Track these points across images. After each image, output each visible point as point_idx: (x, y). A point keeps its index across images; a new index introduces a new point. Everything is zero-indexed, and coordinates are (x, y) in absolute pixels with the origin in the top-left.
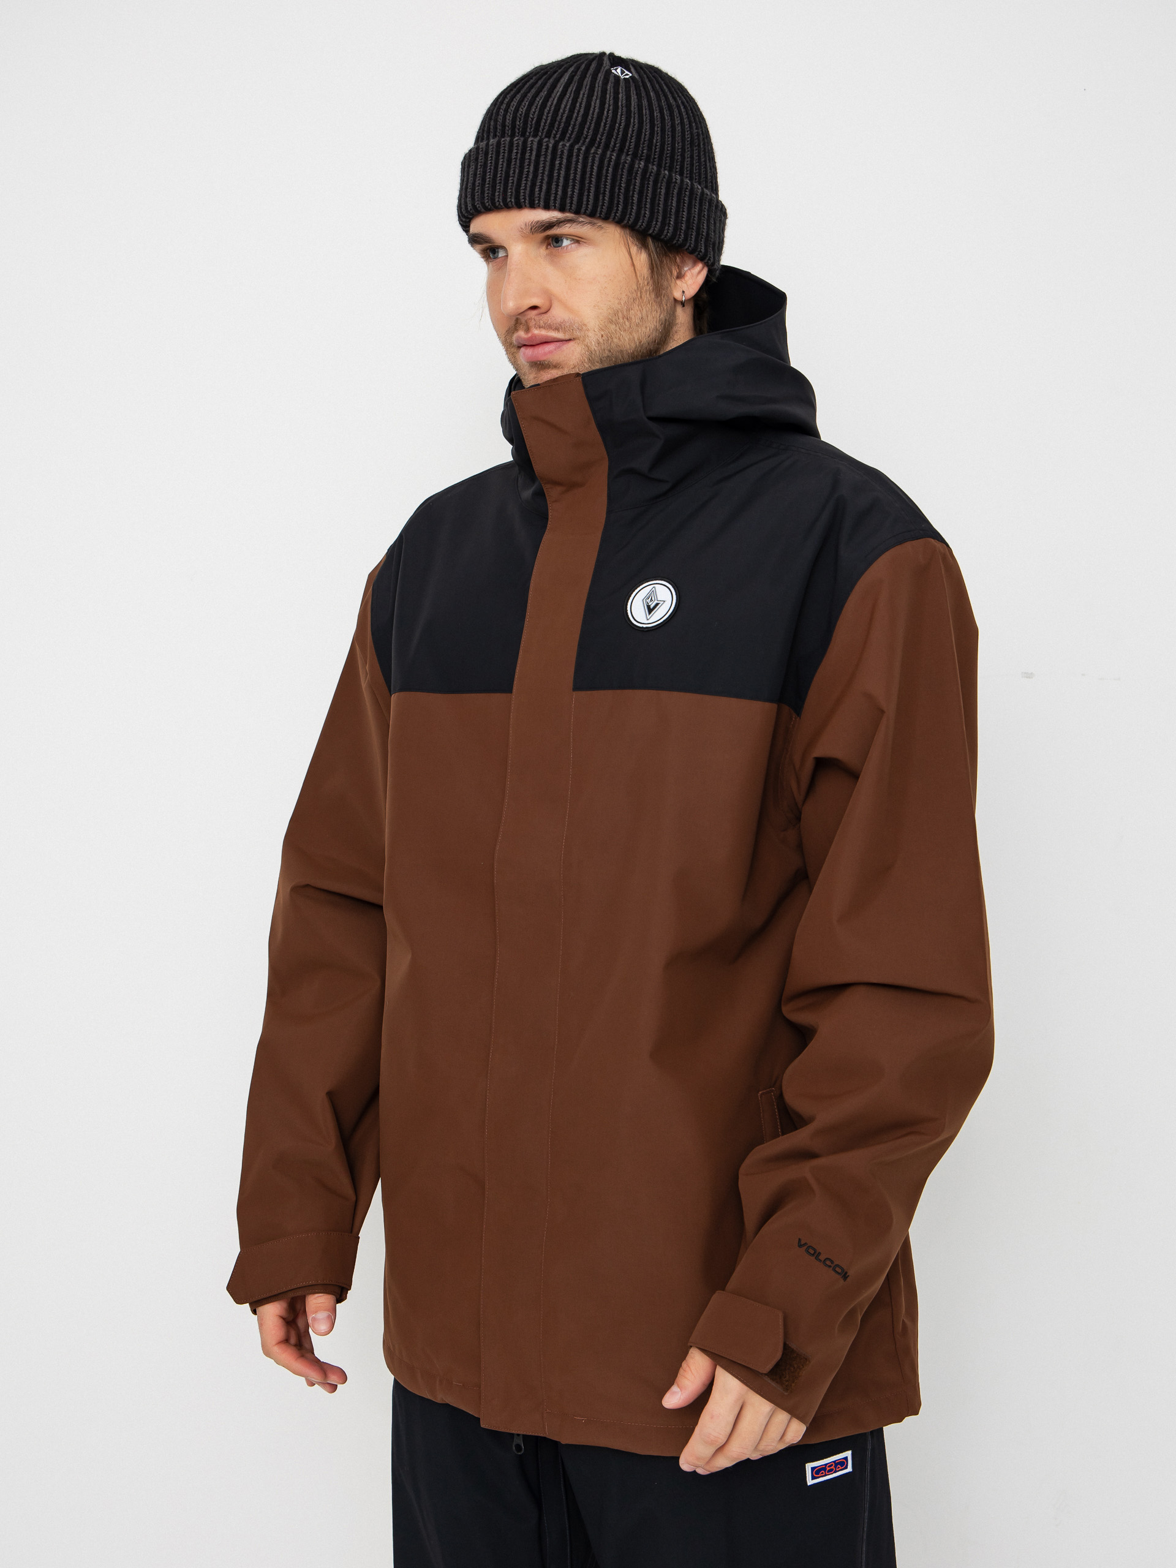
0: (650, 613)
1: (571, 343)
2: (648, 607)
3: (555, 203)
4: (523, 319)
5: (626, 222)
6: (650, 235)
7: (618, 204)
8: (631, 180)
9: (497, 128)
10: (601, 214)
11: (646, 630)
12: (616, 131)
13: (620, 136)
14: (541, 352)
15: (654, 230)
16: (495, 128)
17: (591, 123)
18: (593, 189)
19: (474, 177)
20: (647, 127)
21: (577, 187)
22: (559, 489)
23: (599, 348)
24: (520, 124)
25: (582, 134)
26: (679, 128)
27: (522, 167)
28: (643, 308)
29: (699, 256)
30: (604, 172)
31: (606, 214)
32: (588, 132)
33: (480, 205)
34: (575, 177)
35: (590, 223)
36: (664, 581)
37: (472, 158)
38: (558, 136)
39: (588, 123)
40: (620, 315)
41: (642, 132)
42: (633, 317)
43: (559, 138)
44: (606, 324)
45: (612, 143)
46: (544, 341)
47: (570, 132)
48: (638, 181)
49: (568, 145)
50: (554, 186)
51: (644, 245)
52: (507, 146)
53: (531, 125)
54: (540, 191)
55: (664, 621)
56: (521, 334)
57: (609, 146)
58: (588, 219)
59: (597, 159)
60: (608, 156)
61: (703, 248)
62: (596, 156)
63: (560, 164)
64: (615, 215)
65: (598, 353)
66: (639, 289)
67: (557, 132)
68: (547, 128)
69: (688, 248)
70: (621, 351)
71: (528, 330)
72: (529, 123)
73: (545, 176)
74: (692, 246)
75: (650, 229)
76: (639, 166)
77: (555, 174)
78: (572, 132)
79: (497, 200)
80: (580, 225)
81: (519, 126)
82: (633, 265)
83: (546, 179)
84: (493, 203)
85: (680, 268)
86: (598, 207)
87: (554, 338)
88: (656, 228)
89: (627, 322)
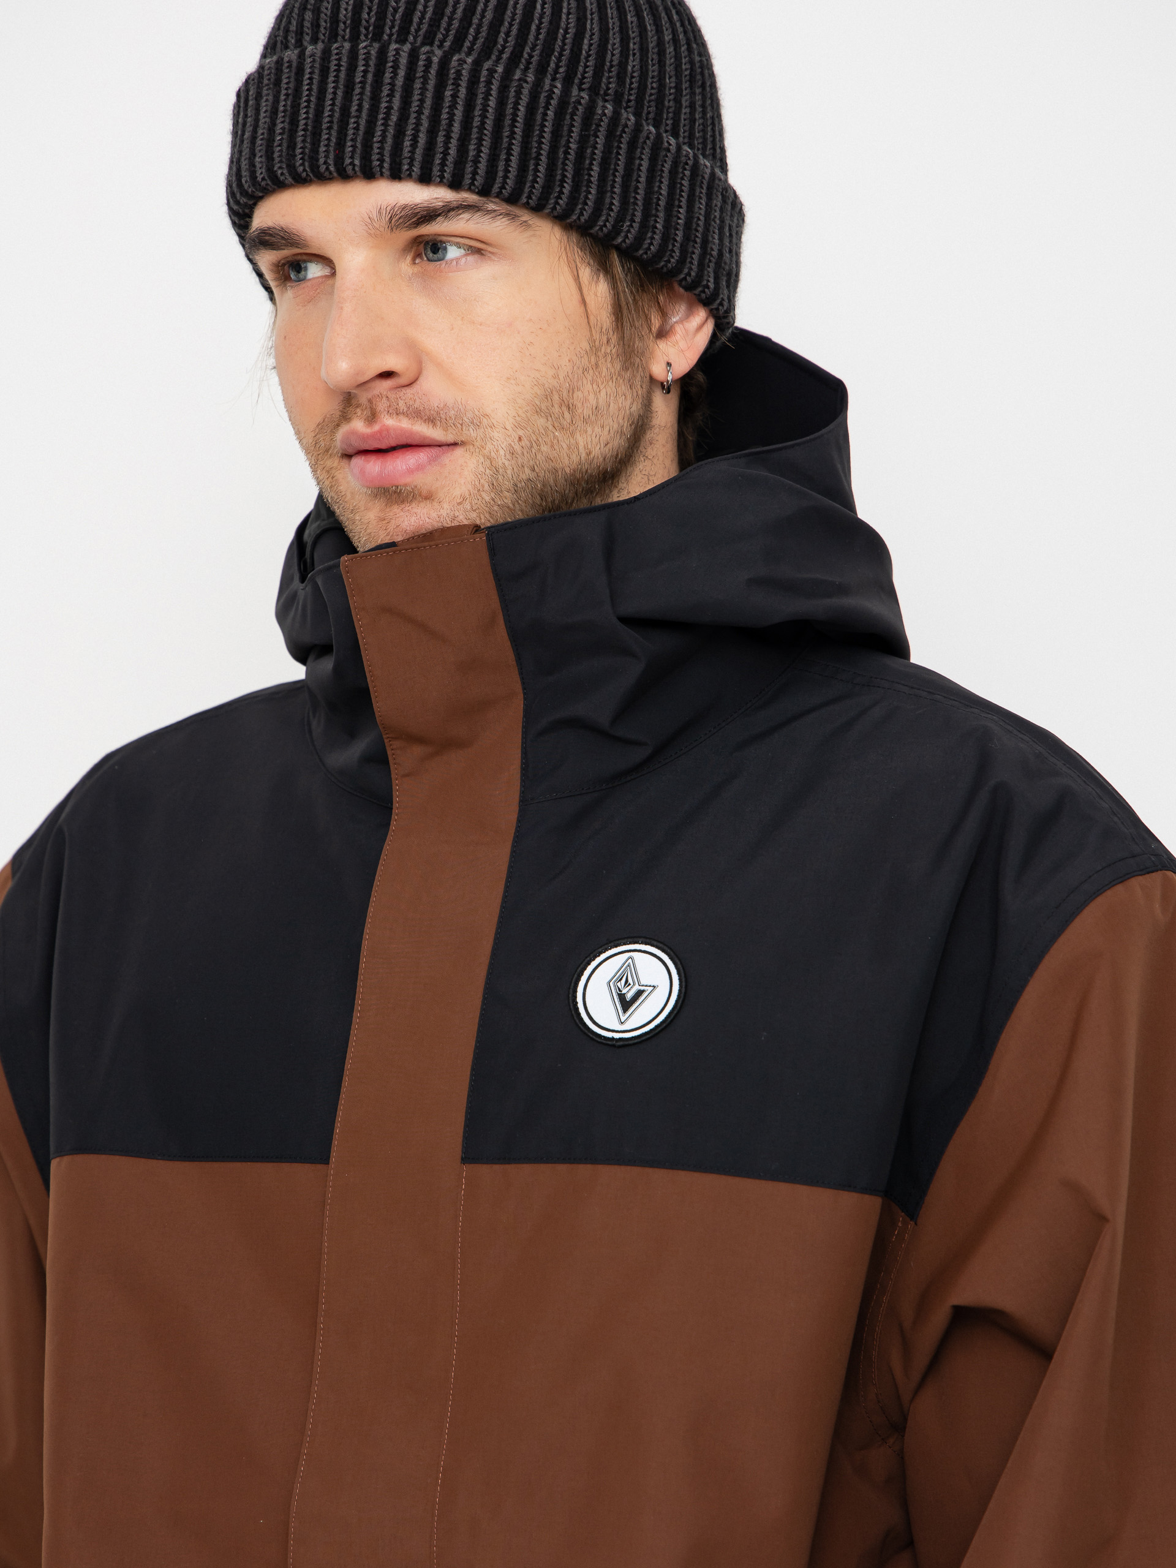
0: (625, 1010)
1: (459, 452)
2: (622, 997)
3: (442, 171)
4: (363, 397)
5: (574, 217)
6: (618, 248)
7: (563, 181)
8: (588, 136)
9: (318, 26)
10: (529, 197)
11: (621, 1043)
12: (559, 42)
13: (567, 52)
14: (400, 466)
15: (626, 237)
16: (316, 25)
17: (511, 25)
18: (516, 150)
19: (271, 118)
20: (615, 39)
21: (487, 142)
22: (418, 750)
23: (514, 462)
24: (370, 18)
25: (496, 42)
26: (670, 50)
27: (375, 98)
28: (601, 387)
29: (703, 296)
30: (539, 117)
31: (539, 199)
32: (506, 41)
33: (285, 171)
34: (483, 123)
35: (507, 215)
36: (652, 945)
37: (266, 81)
38: (447, 44)
39: (506, 24)
40: (556, 397)
41: (606, 49)
42: (579, 405)
43: (450, 47)
44: (528, 414)
45: (552, 65)
46: (403, 441)
47: (470, 38)
48: (601, 141)
49: (469, 60)
50: (440, 139)
51: (603, 266)
52: (345, 59)
53: (393, 21)
54: (414, 145)
55: (657, 1027)
56: (358, 425)
57: (547, 71)
58: (504, 207)
59: (526, 92)
60: (547, 87)
61: (712, 280)
62: (525, 85)
63: (454, 96)
64: (557, 203)
65: (509, 472)
66: (594, 349)
67: (446, 36)
68: (425, 27)
69: (685, 279)
70: (555, 471)
71: (372, 417)
72: (389, 16)
73: (423, 117)
74: (693, 274)
75: (618, 234)
76: (603, 111)
77: (444, 116)
78: (476, 38)
79: (322, 161)
80: (487, 217)
81: (367, 21)
82: (584, 302)
83: (425, 124)
84: (315, 167)
85: (664, 315)
86: (525, 184)
87: (425, 438)
88: (628, 234)
89: (567, 414)
